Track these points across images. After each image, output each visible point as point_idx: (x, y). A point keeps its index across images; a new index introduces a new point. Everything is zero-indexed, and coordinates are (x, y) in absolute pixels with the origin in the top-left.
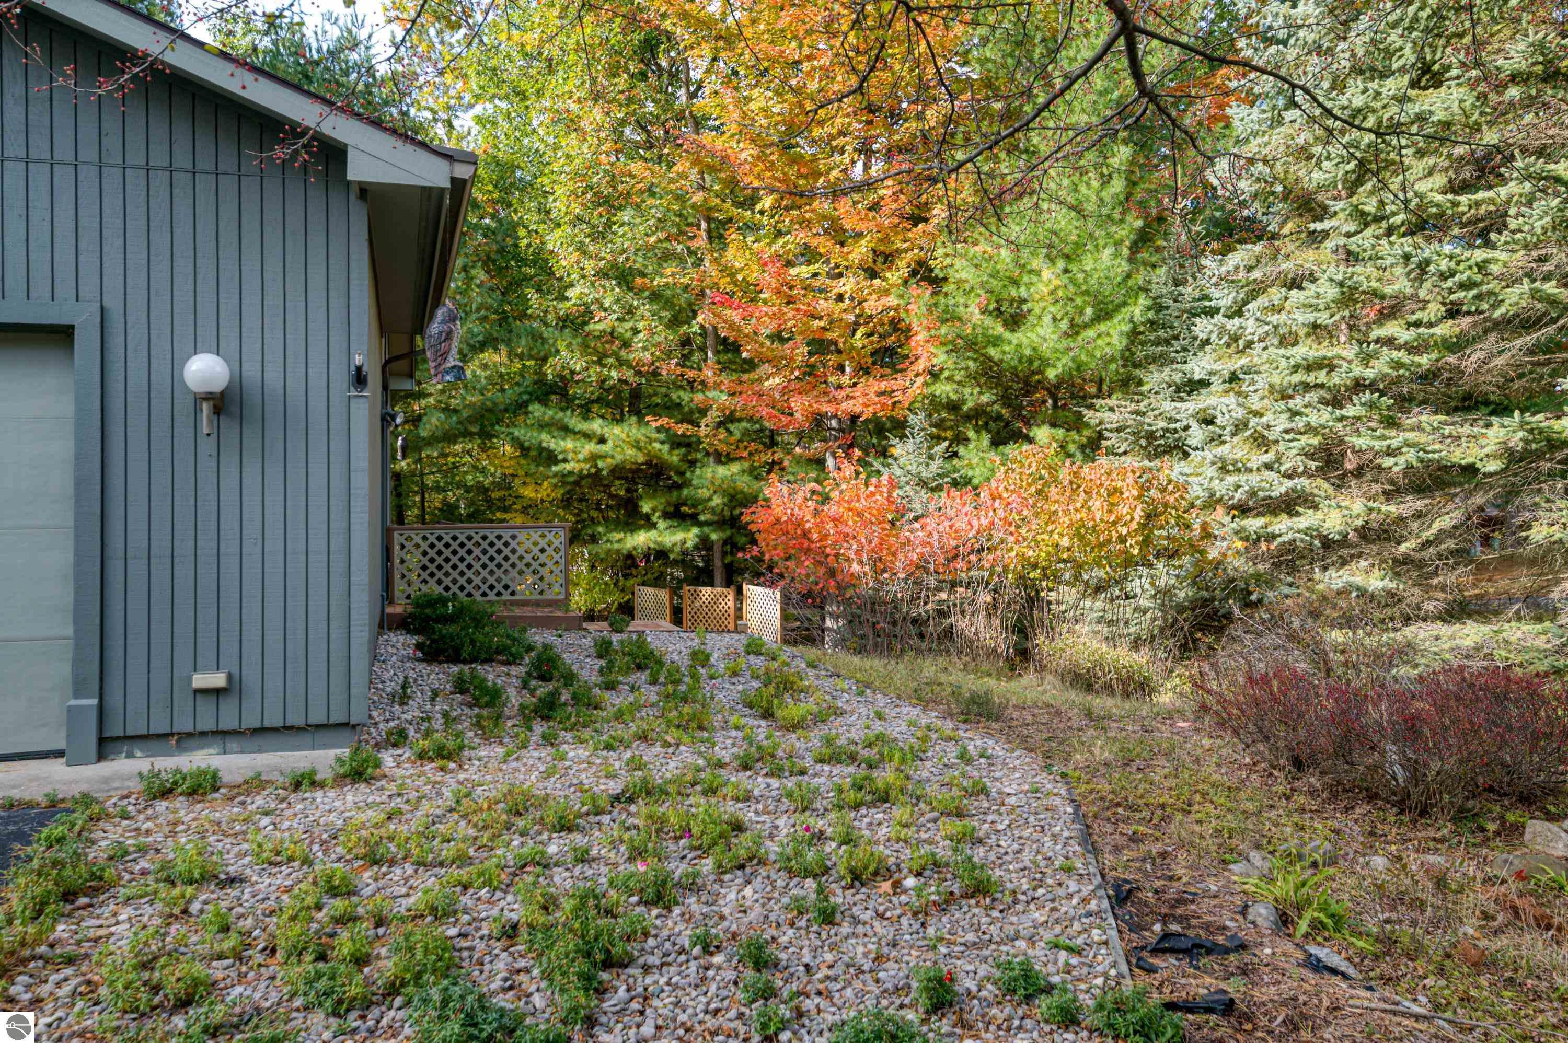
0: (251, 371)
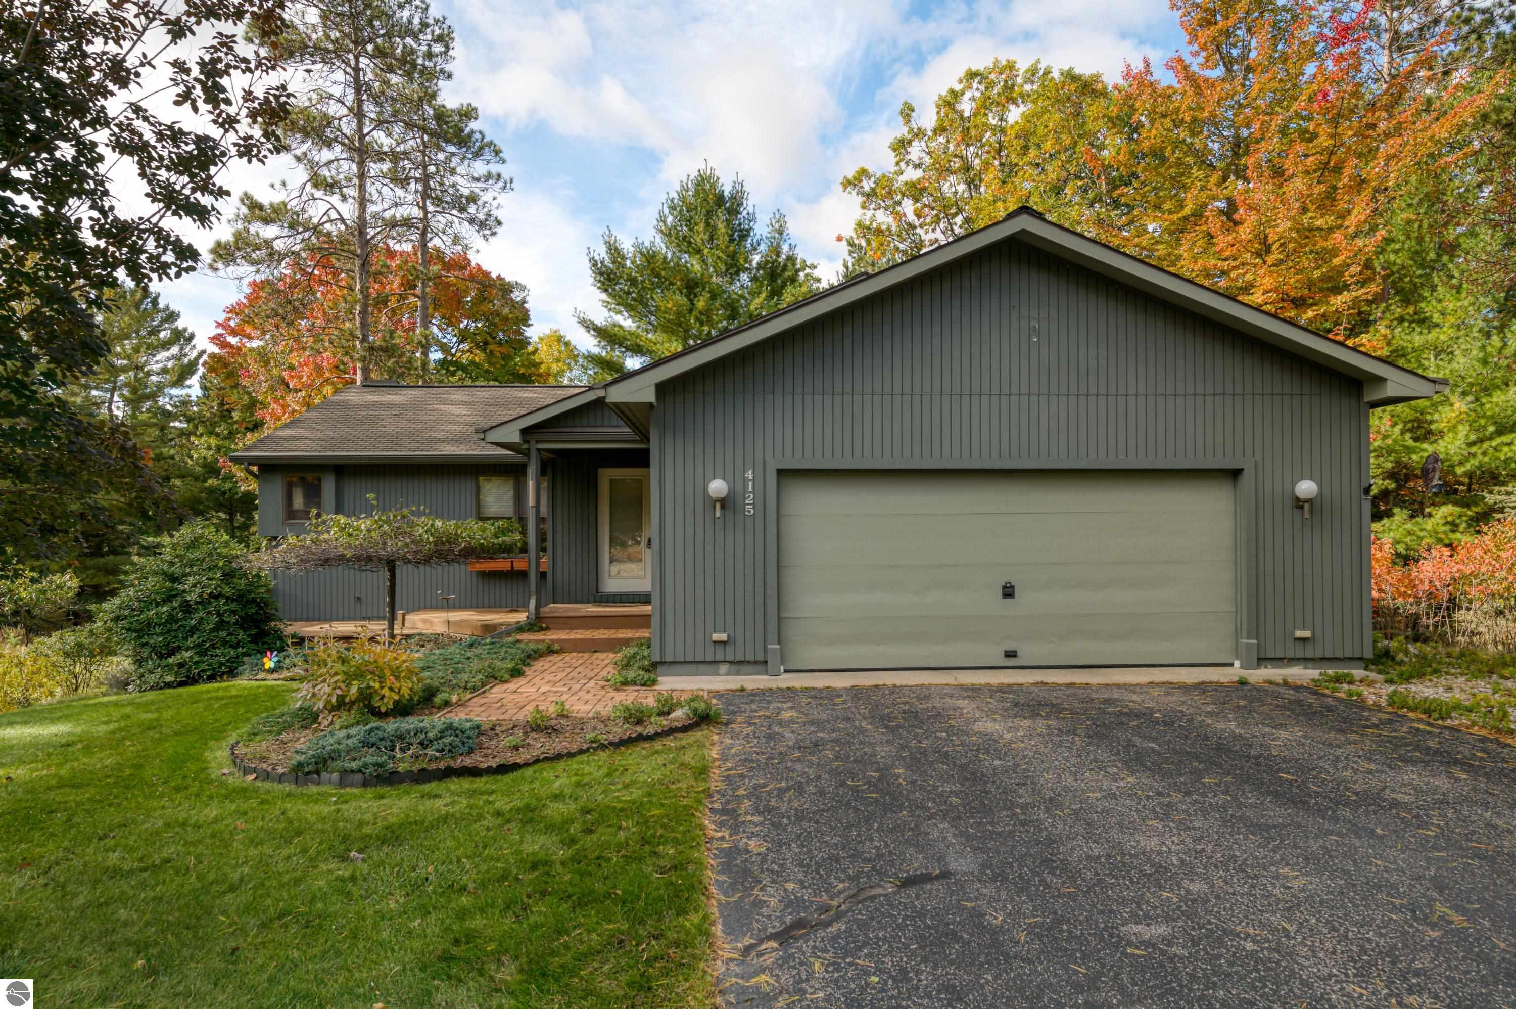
0: (1326, 491)
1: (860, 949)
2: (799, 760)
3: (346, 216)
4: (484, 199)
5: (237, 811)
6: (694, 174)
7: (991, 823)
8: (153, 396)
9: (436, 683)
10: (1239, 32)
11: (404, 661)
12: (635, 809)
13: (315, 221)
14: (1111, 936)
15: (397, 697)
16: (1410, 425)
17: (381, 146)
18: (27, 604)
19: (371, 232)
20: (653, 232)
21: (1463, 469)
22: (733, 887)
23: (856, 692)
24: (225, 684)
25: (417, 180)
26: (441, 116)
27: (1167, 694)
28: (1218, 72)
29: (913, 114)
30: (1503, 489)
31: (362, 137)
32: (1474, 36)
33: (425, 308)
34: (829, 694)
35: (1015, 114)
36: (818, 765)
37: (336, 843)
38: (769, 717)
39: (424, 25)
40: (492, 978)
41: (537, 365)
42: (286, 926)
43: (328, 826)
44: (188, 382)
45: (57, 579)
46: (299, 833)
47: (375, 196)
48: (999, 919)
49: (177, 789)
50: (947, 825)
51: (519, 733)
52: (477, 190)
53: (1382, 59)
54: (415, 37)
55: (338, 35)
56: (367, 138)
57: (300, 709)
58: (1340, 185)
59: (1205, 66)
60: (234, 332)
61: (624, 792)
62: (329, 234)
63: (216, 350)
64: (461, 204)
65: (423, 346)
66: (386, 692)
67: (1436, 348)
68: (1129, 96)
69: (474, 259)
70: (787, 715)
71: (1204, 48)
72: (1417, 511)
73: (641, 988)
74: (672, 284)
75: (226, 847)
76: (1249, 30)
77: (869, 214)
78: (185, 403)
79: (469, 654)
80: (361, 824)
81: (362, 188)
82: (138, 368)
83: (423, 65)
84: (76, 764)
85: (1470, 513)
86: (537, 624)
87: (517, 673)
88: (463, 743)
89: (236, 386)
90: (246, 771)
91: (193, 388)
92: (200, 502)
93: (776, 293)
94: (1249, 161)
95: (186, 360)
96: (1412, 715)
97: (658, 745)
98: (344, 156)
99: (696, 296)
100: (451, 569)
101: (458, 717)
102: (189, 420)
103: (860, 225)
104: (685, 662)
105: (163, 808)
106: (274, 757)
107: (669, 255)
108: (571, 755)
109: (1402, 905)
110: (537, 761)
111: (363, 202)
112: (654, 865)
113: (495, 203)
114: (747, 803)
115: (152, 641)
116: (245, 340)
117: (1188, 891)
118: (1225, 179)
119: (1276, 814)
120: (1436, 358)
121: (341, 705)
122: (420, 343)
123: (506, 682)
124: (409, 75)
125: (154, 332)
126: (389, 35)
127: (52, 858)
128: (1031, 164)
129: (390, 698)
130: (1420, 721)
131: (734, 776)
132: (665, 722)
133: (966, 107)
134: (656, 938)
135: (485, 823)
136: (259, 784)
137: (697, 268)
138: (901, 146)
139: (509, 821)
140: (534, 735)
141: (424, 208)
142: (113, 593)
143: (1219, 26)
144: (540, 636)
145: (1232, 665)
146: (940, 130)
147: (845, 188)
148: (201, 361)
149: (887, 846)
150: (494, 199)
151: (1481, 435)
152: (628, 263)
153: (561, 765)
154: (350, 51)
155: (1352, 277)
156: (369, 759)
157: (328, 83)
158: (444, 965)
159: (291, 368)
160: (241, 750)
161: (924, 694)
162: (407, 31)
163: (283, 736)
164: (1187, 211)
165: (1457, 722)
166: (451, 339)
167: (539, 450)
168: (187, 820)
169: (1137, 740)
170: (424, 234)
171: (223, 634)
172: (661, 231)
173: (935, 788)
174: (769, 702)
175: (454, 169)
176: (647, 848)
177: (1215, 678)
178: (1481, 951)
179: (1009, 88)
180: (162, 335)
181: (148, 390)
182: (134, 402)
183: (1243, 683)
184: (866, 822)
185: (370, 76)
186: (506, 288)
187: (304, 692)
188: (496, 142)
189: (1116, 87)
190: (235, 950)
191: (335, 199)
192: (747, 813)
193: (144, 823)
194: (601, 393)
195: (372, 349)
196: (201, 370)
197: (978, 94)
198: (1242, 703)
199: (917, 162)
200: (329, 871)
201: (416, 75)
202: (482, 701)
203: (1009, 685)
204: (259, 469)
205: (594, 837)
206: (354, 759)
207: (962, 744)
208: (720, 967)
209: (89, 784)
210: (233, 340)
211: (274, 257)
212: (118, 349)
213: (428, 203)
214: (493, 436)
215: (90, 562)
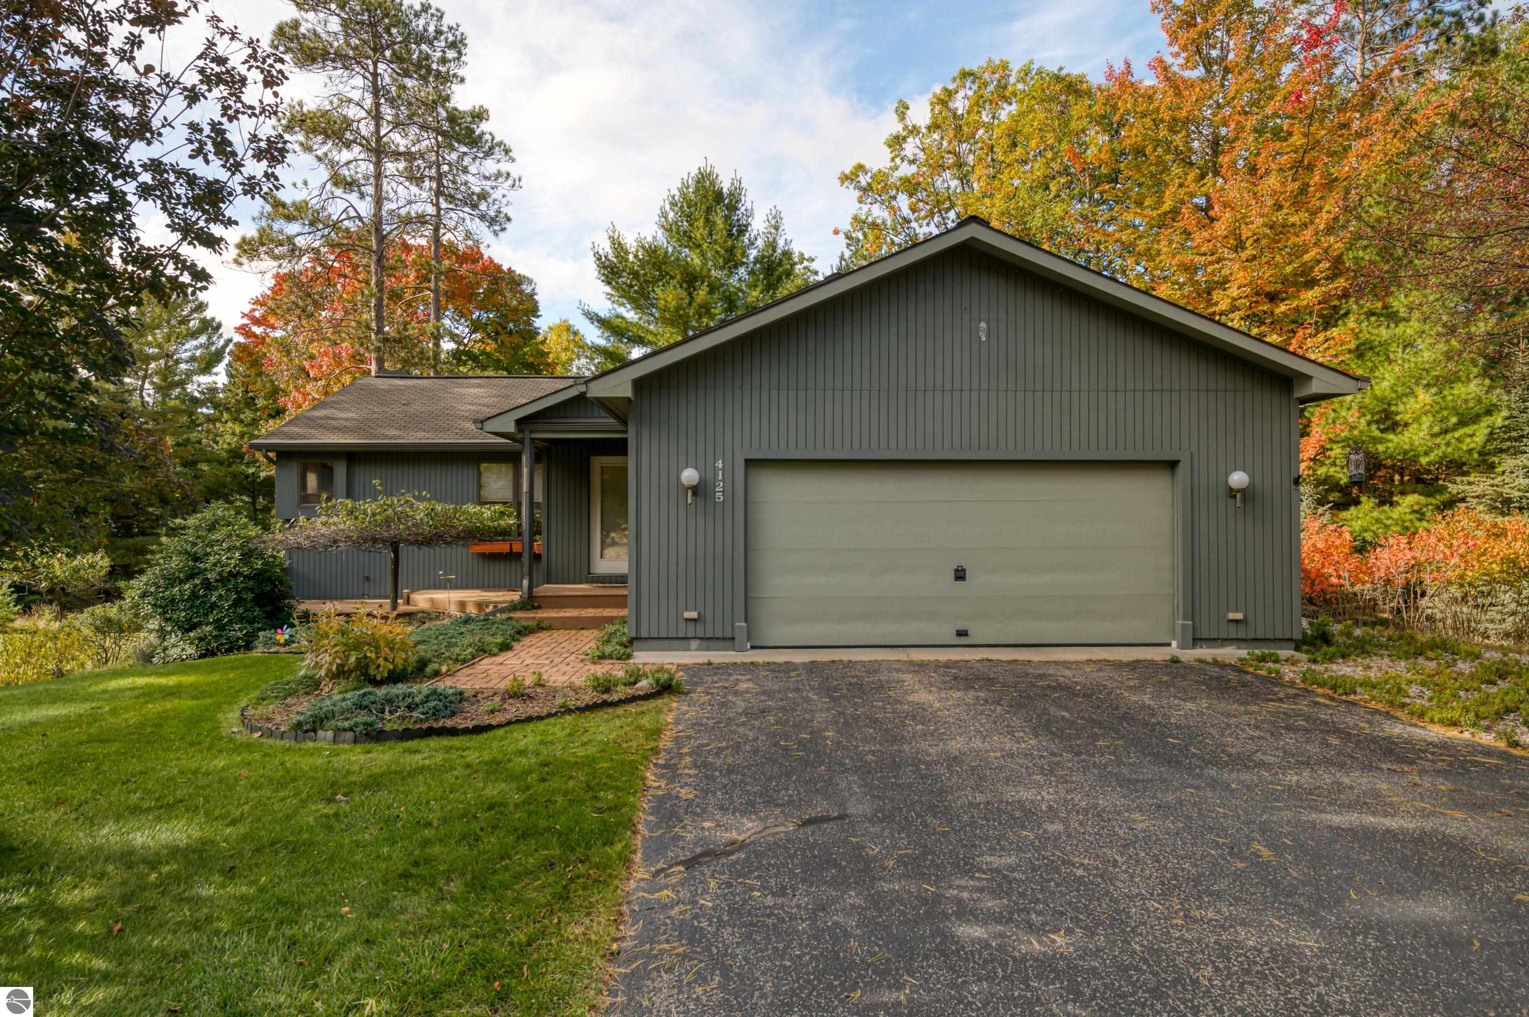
0: (1258, 481)
1: (751, 872)
2: (743, 724)
3: (363, 214)
4: (494, 196)
5: (243, 761)
6: (694, 172)
7: (894, 777)
8: (182, 384)
9: (429, 655)
10: (1218, 34)
11: (398, 634)
12: (589, 761)
13: (335, 218)
14: (966, 864)
15: (391, 667)
16: (1377, 417)
17: (398, 146)
18: (61, 582)
19: (387, 228)
20: (655, 227)
21: (1427, 459)
22: (658, 826)
23: (812, 667)
24: (241, 656)
25: (431, 178)
26: (453, 117)
27: (1100, 670)
28: (1200, 72)
29: (908, 112)
30: (1464, 479)
31: (379, 139)
32: (1443, 39)
33: (437, 300)
34: (789, 667)
35: (1006, 112)
36: (759, 728)
37: (325, 788)
38: (726, 688)
39: (439, 32)
40: (441, 890)
41: (545, 355)
42: (277, 853)
43: (320, 774)
44: (215, 370)
45: (89, 558)
46: (294, 780)
47: (392, 195)
48: (875, 850)
49: (192, 744)
50: (856, 778)
51: (497, 699)
52: (488, 188)
53: (1354, 61)
54: (431, 43)
55: (357, 42)
56: (385, 139)
57: (305, 677)
58: (1312, 183)
59: (1185, 67)
60: (257, 322)
61: (581, 749)
62: (347, 230)
63: (242, 339)
64: (474, 201)
65: (435, 338)
66: (381, 661)
67: (1404, 341)
68: (1110, 97)
69: (486, 253)
70: (743, 686)
71: (1184, 48)
72: (1386, 500)
73: (561, 897)
74: (672, 278)
75: (230, 790)
76: (1228, 31)
77: (865, 208)
78: (213, 390)
79: (462, 630)
80: (349, 772)
81: (378, 187)
82: (168, 356)
83: (437, 70)
84: (104, 724)
85: (1434, 501)
86: (531, 602)
87: (505, 647)
88: (446, 707)
89: (260, 374)
90: (253, 730)
91: (220, 377)
92: (224, 485)
93: (771, 286)
94: (1224, 160)
95: (213, 348)
96: (1320, 691)
97: (620, 711)
98: (362, 156)
99: (695, 289)
100: (449, 549)
101: (445, 685)
102: (216, 406)
103: (856, 219)
104: (659, 638)
105: (178, 759)
106: (278, 718)
107: (670, 250)
108: (540, 718)
109: (1224, 844)
110: (509, 723)
111: (379, 201)
112: (593, 806)
113: (504, 201)
114: (688, 759)
115: (175, 616)
116: (268, 330)
117: (1045, 831)
118: (1202, 176)
119: (1149, 771)
120: (1403, 352)
121: (340, 673)
122: (432, 334)
123: (495, 655)
124: (424, 78)
125: (184, 321)
126: (406, 42)
127: (83, 798)
128: (1017, 161)
129: (385, 667)
130: (1324, 696)
131: (682, 737)
132: (630, 691)
133: (960, 104)
134: (581, 862)
135: (456, 773)
136: (263, 740)
137: (697, 261)
138: (896, 142)
139: (476, 772)
140: (511, 701)
141: (437, 205)
142: (142, 572)
143: (1199, 28)
144: (530, 614)
145: (1169, 645)
146: (934, 126)
147: (843, 183)
148: (228, 350)
149: (799, 794)
150: (504, 196)
151: (1444, 426)
152: (631, 257)
153: (531, 726)
154: (367, 58)
155: (1322, 272)
156: (360, 719)
157: (348, 89)
158: (403, 881)
159: (312, 357)
160: (250, 712)
161: (873, 668)
162: (421, 38)
163: (289, 700)
164: (1166, 207)
165: (1359, 697)
166: (462, 330)
167: (533, 439)
168: (198, 769)
169: (1052, 710)
170: (437, 229)
171: (241, 610)
172: (663, 226)
173: (856, 747)
174: (730, 674)
175: (466, 167)
176: (590, 794)
177: (1149, 657)
178: (1275, 878)
179: (1002, 87)
180: (192, 324)
181: (177, 378)
182: (163, 389)
183: (1175, 661)
184: (787, 775)
185: (387, 80)
186: (515, 281)
187: (308, 661)
188: (506, 141)
189: (1099, 88)
190: (232, 869)
191: (353, 197)
192: (685, 767)
193: (161, 770)
194: (583, 389)
195: (386, 340)
196: (227, 359)
197: (970, 93)
198: (1165, 678)
199: (912, 158)
200: (317, 811)
201: (431, 79)
202: (470, 671)
203: (956, 662)
204: (277, 456)
205: (547, 784)
206: (347, 719)
207: (893, 712)
208: (632, 884)
209: (114, 740)
210: (258, 330)
211: (295, 252)
212: (150, 338)
213: (441, 200)
214: (491, 426)
215: (120, 542)
